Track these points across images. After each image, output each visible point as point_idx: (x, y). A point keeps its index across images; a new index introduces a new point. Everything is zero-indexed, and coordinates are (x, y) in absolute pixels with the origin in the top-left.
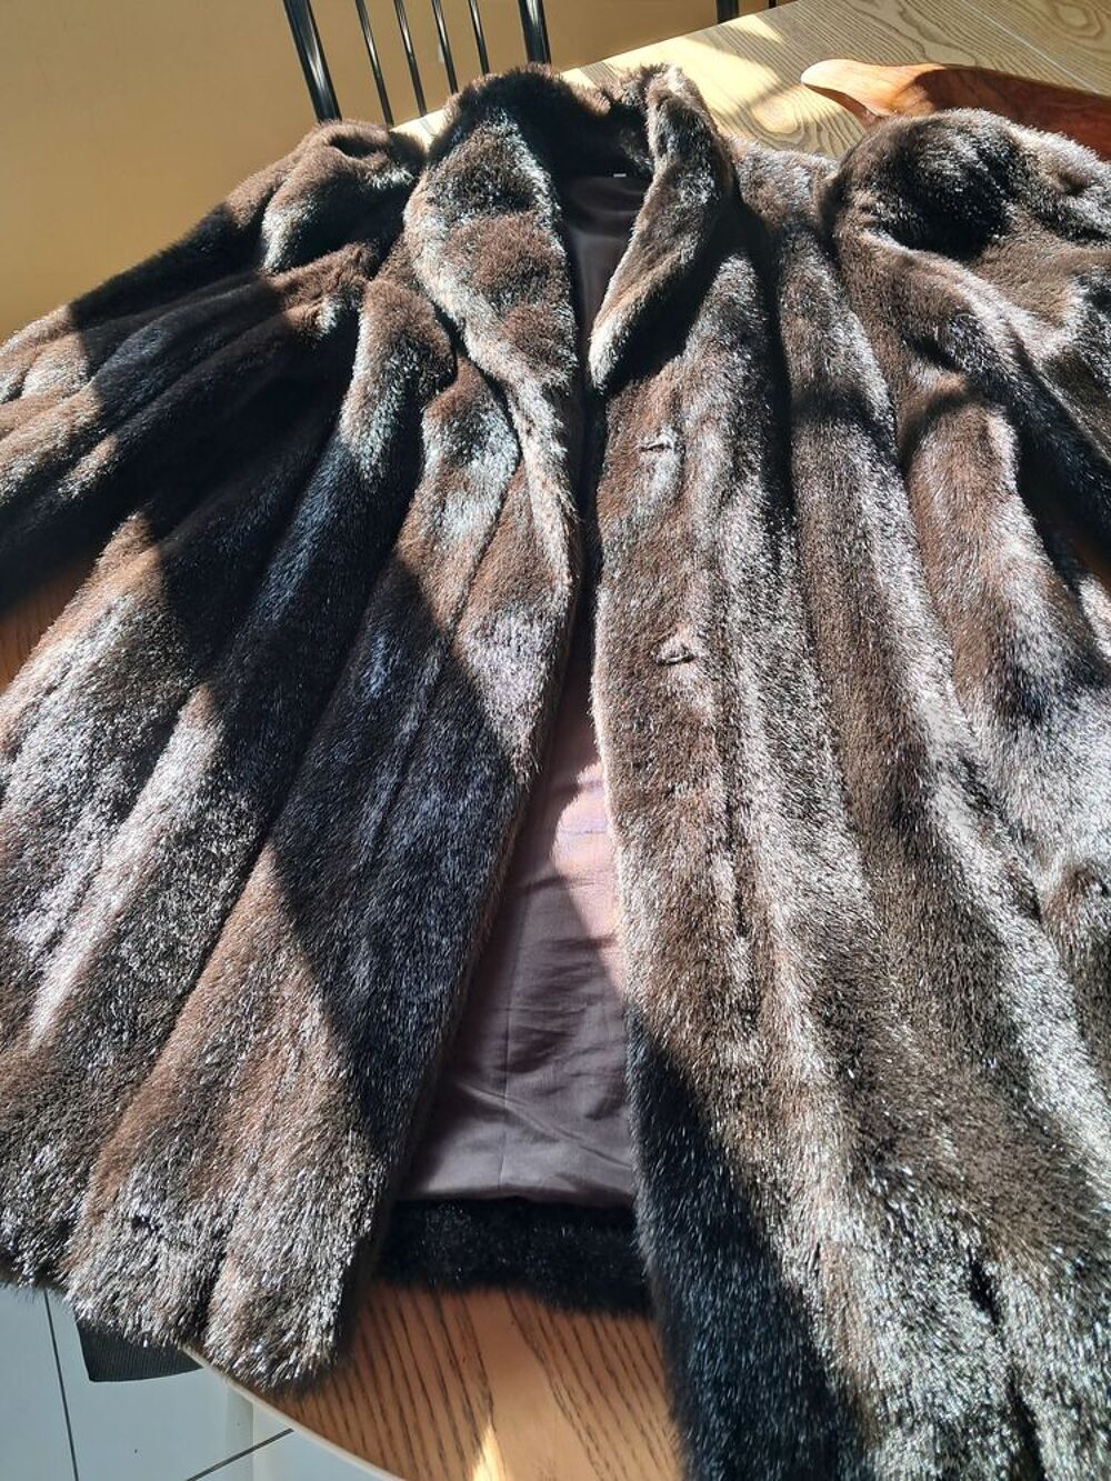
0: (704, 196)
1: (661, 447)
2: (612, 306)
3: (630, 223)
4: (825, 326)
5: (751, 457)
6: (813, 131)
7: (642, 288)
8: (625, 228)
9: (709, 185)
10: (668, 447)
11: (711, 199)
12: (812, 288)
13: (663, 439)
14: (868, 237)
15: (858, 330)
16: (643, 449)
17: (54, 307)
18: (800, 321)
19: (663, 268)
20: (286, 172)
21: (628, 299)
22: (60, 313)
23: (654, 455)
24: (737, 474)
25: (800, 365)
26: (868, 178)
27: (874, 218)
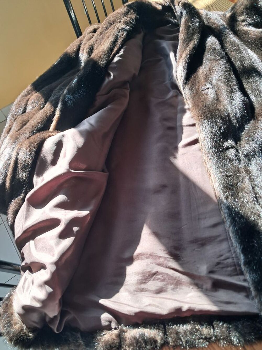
0: (197, 24)
1: (208, 88)
2: (180, 59)
3: (178, 36)
4: (240, 53)
5: (235, 87)
6: (211, 7)
7: (187, 52)
8: (176, 39)
9: (198, 21)
10: (210, 88)
11: (199, 24)
12: (233, 44)
13: (208, 86)
14: (246, 28)
15: (250, 51)
16: (203, 90)
17: (27, 86)
18: (233, 53)
19: (191, 45)
20: (82, 41)
21: (184, 56)
22: (29, 87)
23: (207, 91)
24: (232, 92)
25: (238, 64)
26: (243, 13)
27: (247, 23)
